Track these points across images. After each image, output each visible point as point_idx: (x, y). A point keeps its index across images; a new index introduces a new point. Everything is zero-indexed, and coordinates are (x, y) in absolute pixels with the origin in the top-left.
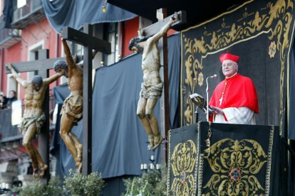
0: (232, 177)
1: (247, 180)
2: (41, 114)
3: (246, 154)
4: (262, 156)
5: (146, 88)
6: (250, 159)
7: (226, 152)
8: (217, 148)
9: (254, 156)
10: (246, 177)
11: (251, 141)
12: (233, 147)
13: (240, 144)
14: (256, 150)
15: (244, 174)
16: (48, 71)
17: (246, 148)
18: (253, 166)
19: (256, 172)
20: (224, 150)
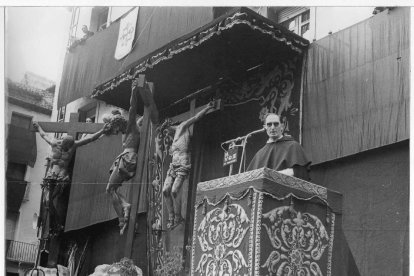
0: (293, 260)
1: (308, 266)
2: (65, 175)
3: (309, 233)
4: (324, 238)
5: (175, 167)
6: (312, 241)
7: (288, 224)
8: (277, 215)
9: (316, 237)
10: (308, 262)
11: (314, 217)
12: (295, 220)
13: (303, 218)
14: (318, 230)
15: (305, 259)
16: (78, 134)
17: (309, 224)
18: (316, 250)
19: (318, 258)
20: (285, 221)
